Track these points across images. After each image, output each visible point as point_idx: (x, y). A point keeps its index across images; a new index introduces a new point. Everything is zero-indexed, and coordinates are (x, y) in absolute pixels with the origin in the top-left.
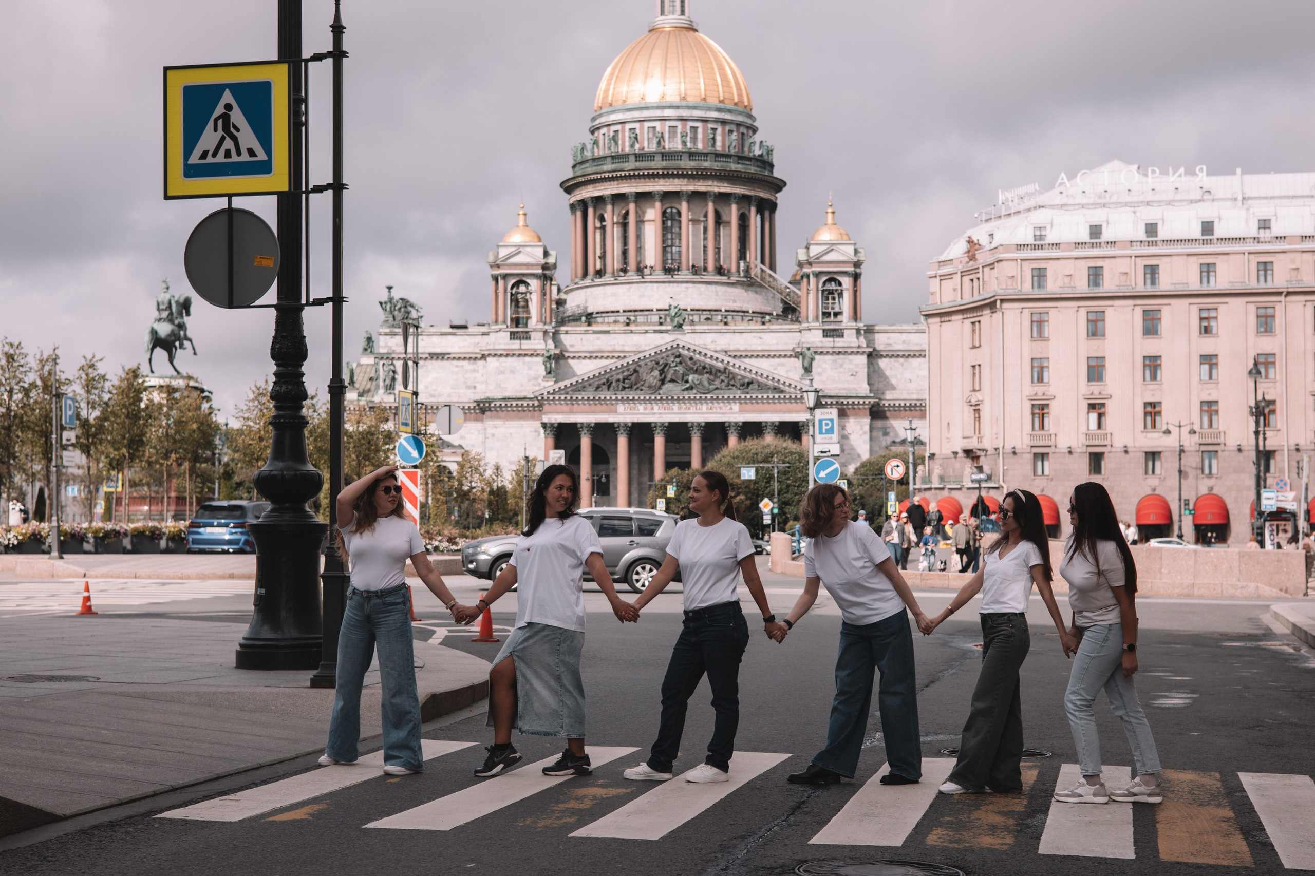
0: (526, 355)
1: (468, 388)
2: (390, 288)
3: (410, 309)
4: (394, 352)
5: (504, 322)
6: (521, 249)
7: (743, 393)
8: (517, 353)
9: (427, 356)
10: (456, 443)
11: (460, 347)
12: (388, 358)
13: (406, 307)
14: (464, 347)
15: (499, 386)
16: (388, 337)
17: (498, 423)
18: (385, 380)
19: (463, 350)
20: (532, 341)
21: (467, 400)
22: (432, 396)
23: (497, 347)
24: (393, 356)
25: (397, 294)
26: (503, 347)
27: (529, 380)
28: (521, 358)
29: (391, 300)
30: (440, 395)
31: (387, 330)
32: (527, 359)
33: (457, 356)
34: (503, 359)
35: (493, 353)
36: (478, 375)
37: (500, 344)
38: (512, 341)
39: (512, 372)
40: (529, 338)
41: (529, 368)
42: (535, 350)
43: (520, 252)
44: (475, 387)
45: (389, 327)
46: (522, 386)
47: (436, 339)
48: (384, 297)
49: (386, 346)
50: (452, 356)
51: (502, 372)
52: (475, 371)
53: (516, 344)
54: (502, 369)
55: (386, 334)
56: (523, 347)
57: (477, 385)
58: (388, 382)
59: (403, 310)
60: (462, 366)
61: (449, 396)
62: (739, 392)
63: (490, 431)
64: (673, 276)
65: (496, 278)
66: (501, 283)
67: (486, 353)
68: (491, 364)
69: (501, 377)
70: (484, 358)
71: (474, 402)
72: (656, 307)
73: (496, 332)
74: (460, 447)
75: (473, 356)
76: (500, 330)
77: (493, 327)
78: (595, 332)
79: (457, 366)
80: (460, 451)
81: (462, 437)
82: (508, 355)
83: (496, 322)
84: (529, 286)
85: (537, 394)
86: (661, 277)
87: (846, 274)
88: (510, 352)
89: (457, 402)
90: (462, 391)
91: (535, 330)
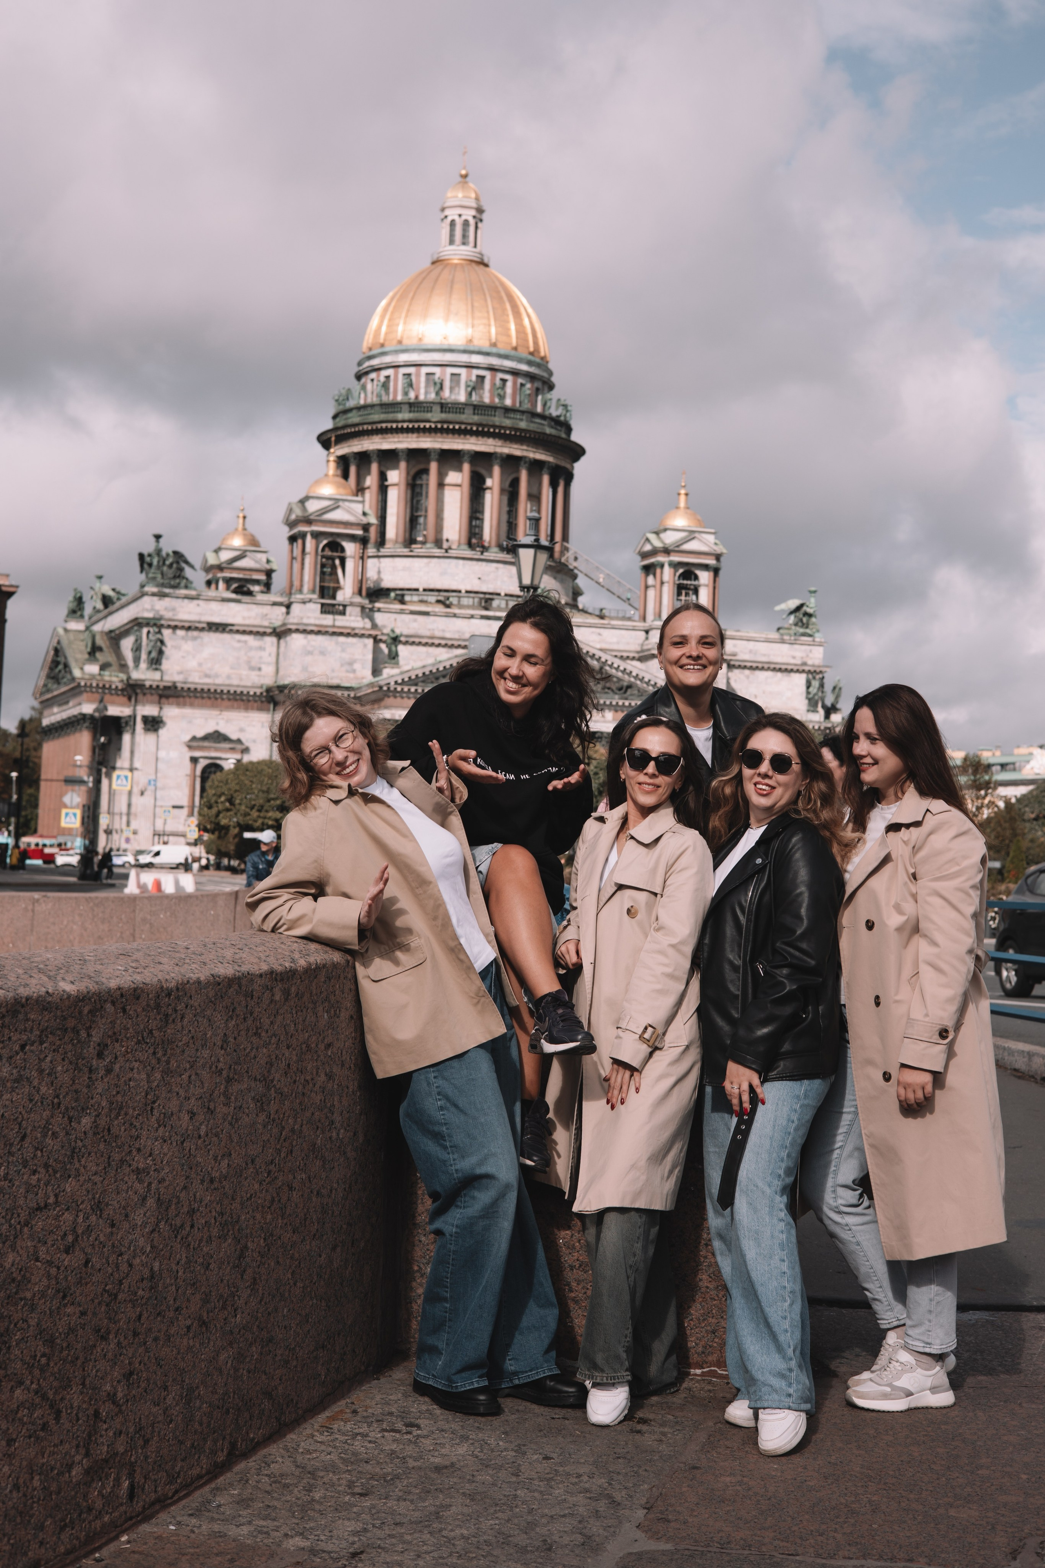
0: (341, 634)
1: (252, 669)
2: (158, 537)
3: (184, 565)
4: (161, 618)
5: (313, 592)
6: (341, 503)
7: (621, 699)
8: (331, 630)
9: (205, 625)
10: (234, 736)
11: (244, 618)
12: (155, 625)
13: (178, 563)
14: (249, 618)
15: (305, 669)
16: (155, 598)
18: (150, 653)
19: (247, 622)
20: (347, 617)
21: (249, 684)
22: (207, 676)
23: (305, 621)
24: (163, 622)
25: (167, 547)
26: (312, 621)
27: (342, 665)
28: (335, 638)
29: (158, 552)
30: (217, 676)
31: (155, 590)
32: (342, 639)
33: (241, 629)
34: (312, 637)
35: (301, 628)
36: (264, 654)
37: (308, 617)
38: (324, 616)
39: (323, 653)
40: (343, 613)
41: (343, 650)
42: (353, 629)
43: (338, 507)
44: (259, 670)
45: (157, 586)
46: (333, 671)
47: (214, 605)
48: (149, 547)
49: (152, 609)
50: (235, 628)
51: (310, 653)
52: (261, 649)
53: (328, 620)
54: (310, 649)
55: (154, 594)
56: (337, 624)
57: (263, 667)
58: (154, 654)
59: (175, 566)
60: (245, 642)
61: (229, 677)
62: (617, 697)
64: (482, 553)
65: (303, 536)
66: (310, 542)
67: (293, 627)
68: (297, 641)
69: (309, 659)
70: (280, 633)
71: (261, 687)
72: (463, 588)
73: (304, 602)
74: (239, 741)
75: (261, 630)
76: (310, 601)
77: (299, 596)
78: (413, 613)
79: (239, 641)
80: (239, 747)
81: (242, 730)
82: (319, 632)
83: (300, 591)
84: (343, 550)
85: (382, 683)
86: (469, 553)
87: (706, 567)
88: (323, 629)
89: (238, 686)
90: (244, 672)
91: (352, 604)
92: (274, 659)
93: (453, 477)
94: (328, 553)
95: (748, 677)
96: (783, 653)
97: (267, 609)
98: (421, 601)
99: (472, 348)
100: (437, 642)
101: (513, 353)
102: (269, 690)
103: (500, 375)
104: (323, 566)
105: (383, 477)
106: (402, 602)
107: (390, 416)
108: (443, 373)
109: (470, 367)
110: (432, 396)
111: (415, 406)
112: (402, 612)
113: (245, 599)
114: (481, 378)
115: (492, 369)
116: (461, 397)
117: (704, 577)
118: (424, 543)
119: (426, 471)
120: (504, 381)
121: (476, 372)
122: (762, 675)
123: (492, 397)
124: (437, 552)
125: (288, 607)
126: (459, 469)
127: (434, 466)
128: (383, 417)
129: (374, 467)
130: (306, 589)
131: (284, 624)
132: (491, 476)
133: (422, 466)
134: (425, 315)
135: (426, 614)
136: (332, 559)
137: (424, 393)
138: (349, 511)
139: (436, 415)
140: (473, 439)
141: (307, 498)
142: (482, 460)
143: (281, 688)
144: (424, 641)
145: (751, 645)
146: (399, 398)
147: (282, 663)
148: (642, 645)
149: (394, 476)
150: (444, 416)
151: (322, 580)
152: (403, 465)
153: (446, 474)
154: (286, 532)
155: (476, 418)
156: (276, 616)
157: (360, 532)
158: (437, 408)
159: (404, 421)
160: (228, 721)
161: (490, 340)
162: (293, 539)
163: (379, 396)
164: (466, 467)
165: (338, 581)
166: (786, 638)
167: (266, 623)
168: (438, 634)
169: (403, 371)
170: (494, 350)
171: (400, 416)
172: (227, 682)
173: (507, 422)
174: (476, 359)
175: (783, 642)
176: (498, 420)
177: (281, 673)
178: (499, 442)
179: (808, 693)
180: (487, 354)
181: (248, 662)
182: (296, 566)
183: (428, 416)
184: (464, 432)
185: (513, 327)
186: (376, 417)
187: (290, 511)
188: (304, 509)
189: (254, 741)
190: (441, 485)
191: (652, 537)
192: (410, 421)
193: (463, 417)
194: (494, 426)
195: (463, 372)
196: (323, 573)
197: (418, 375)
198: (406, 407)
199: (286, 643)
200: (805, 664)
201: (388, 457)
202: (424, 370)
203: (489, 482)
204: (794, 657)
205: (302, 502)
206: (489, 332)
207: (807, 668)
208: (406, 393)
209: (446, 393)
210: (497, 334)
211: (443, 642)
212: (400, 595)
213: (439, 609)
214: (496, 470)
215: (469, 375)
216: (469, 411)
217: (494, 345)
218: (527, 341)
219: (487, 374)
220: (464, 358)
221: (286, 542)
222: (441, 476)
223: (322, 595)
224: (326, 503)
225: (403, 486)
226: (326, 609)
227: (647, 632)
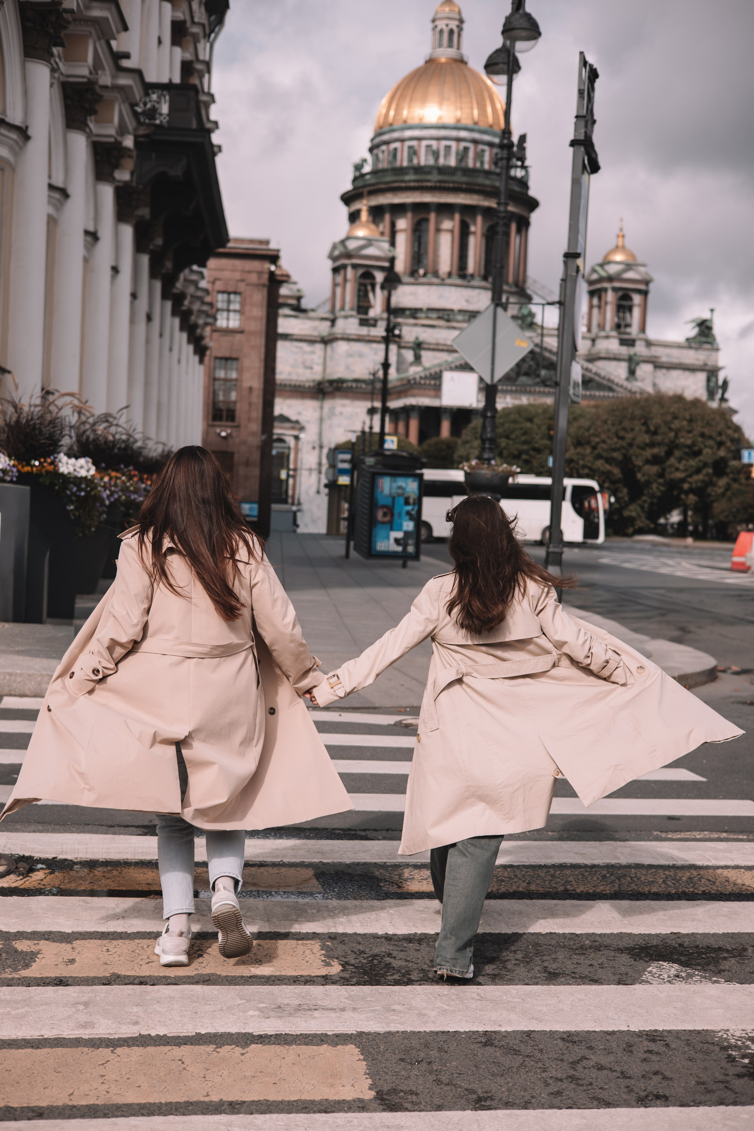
0: (374, 341)
1: (307, 368)
5: (352, 309)
6: (372, 243)
8: (367, 338)
10: (293, 418)
11: (300, 330)
14: (304, 329)
15: (348, 367)
17: (347, 402)
19: (303, 333)
20: (376, 329)
21: (303, 380)
23: (348, 331)
26: (355, 332)
27: (375, 365)
28: (368, 345)
30: (281, 373)
32: (374, 345)
33: (299, 337)
34: (353, 344)
35: (345, 336)
36: (315, 357)
37: (352, 329)
38: (361, 328)
39: (361, 355)
40: (373, 325)
41: (374, 354)
43: (371, 245)
44: (311, 368)
46: (368, 369)
47: (279, 320)
50: (294, 337)
51: (352, 355)
52: (313, 353)
53: (364, 331)
54: (351, 352)
56: (370, 334)
57: (314, 366)
60: (301, 348)
61: (290, 374)
63: (338, 409)
64: (469, 281)
65: (344, 267)
66: (350, 273)
67: (339, 336)
68: (342, 347)
69: (350, 360)
70: (326, 341)
71: (314, 381)
72: (456, 307)
73: (346, 317)
74: (297, 422)
75: (313, 339)
76: (352, 316)
77: (343, 313)
78: (424, 326)
79: (297, 347)
80: (298, 426)
81: (299, 413)
82: (359, 339)
83: (343, 308)
84: (373, 277)
85: (411, 378)
86: (459, 281)
87: (639, 291)
88: (361, 338)
89: (297, 381)
90: (301, 370)
91: (382, 319)
92: (321, 361)
93: (447, 224)
94: (363, 281)
95: (664, 375)
96: (691, 357)
97: (316, 323)
98: (427, 318)
99: (459, 125)
100: (441, 347)
101: (490, 130)
102: (320, 383)
103: (481, 147)
104: (359, 290)
105: (393, 225)
106: (415, 318)
107: (400, 178)
108: (439, 145)
109: (458, 140)
110: (431, 162)
111: (418, 170)
112: (416, 325)
113: (301, 315)
114: (466, 149)
115: (475, 142)
116: (452, 162)
117: (637, 299)
118: (425, 275)
119: (427, 220)
120: (483, 151)
121: (463, 144)
122: (675, 373)
123: (475, 163)
124: (435, 280)
125: (333, 321)
126: (452, 219)
127: (433, 216)
128: (394, 178)
129: (387, 217)
130: (347, 306)
131: (330, 334)
132: (475, 224)
133: (422, 216)
134: (424, 101)
135: (432, 326)
136: (365, 286)
137: (424, 159)
138: (380, 248)
139: (435, 177)
140: (462, 195)
141: (348, 238)
142: (468, 211)
143: (331, 382)
144: (432, 347)
145: (667, 351)
146: (405, 164)
147: (329, 363)
148: (590, 350)
149: (402, 224)
150: (441, 177)
151: (359, 301)
152: (409, 215)
153: (441, 222)
154: (329, 265)
155: (464, 179)
156: (324, 328)
157: (386, 264)
158: (435, 172)
159: (410, 181)
160: (290, 407)
161: (473, 118)
162: (336, 270)
163: (389, 162)
164: (457, 217)
165: (368, 301)
166: (693, 345)
167: (316, 333)
168: (441, 341)
169: (408, 144)
170: (476, 127)
171: (407, 178)
172: (289, 377)
173: (487, 182)
174: (463, 134)
175: (690, 347)
176: (481, 180)
177: (328, 370)
178: (481, 198)
179: (708, 386)
180: (471, 130)
181: (304, 363)
182: (339, 290)
183: (429, 177)
184: (456, 190)
185: (489, 110)
186: (389, 178)
187: (334, 247)
188: (345, 247)
189: (308, 422)
190: (438, 230)
191: (598, 269)
192: (416, 181)
193: (455, 178)
194: (478, 185)
195: (453, 144)
196: (359, 296)
197: (419, 146)
198: (411, 171)
199: (333, 349)
200: (706, 365)
201: (398, 210)
202: (424, 143)
203: (472, 229)
204: (698, 360)
205: (343, 242)
206: (472, 114)
207: (707, 368)
208: (410, 160)
209: (442, 161)
210: (479, 114)
211: (445, 348)
212: (414, 313)
213: (441, 323)
214: (479, 219)
215: (458, 146)
216: (459, 173)
217: (476, 123)
218: (499, 120)
219: (471, 146)
220: (454, 133)
221: (329, 274)
222: (438, 223)
223: (359, 312)
224: (361, 243)
225: (409, 231)
226: (364, 323)
227: (593, 340)
